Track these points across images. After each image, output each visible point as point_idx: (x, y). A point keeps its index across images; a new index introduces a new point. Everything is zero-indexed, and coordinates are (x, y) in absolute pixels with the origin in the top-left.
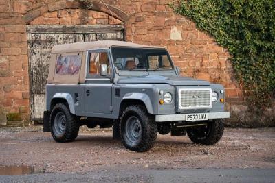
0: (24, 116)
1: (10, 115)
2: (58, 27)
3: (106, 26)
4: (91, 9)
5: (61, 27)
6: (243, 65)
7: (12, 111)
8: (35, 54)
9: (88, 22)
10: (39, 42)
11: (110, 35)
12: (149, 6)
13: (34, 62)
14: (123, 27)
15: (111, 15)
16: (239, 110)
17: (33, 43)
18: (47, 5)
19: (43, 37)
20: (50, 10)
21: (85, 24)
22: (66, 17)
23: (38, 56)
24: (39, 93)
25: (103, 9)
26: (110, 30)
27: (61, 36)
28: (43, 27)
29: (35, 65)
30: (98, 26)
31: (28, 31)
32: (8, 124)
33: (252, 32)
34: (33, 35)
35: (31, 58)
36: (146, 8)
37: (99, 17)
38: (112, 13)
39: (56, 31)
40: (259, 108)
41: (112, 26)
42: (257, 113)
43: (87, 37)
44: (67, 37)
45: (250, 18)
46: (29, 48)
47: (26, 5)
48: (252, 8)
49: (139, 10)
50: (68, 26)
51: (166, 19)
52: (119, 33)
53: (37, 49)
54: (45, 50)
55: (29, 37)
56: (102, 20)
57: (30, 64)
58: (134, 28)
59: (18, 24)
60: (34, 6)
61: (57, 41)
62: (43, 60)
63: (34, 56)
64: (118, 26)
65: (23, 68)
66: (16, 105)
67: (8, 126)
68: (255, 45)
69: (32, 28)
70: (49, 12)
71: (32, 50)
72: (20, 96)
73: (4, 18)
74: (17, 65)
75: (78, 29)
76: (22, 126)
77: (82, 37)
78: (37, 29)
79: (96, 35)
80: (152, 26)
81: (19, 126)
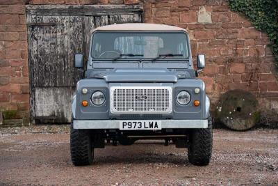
0: (22, 114)
1: (7, 113)
2: (63, 7)
3: (120, 6)
5: (67, 7)
7: (9, 108)
8: (36, 40)
9: (100, 3)
10: (41, 26)
11: (125, 17)
13: (35, 50)
14: (142, 8)
17: (33, 26)
19: (46, 19)
21: (96, 4)
23: (40, 42)
24: (41, 86)
26: (126, 11)
27: (67, 18)
28: (46, 7)
29: (36, 53)
30: (112, 6)
31: (27, 12)
32: (4, 124)
34: (33, 17)
35: (32, 45)
39: (61, 12)
41: (128, 7)
43: (98, 20)
44: (75, 19)
46: (29, 32)
50: (74, 6)
52: (136, 15)
53: (39, 34)
54: (48, 35)
55: (29, 19)
57: (30, 52)
58: (154, 9)
59: (16, 3)
61: (63, 25)
62: (46, 46)
63: (35, 42)
64: (135, 6)
65: (22, 56)
66: (14, 101)
67: (4, 125)
69: (32, 8)
71: (33, 35)
72: (18, 91)
74: (14, 52)
75: (87, 10)
76: (21, 126)
77: (92, 19)
78: (39, 10)
79: (109, 17)
80: (176, 6)
81: (17, 126)
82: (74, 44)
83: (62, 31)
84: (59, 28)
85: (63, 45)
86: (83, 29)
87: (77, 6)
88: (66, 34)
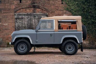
1: (8, 43)
2: (25, 13)
3: (41, 14)
4: (37, 8)
5: (26, 14)
6: (88, 28)
8: (17, 22)
9: (36, 12)
10: (19, 19)
12: (56, 7)
14: (47, 14)
15: (43, 10)
16: (86, 43)
17: (16, 19)
18: (22, 6)
19: (20, 17)
20: (23, 8)
21: (34, 13)
22: (28, 10)
25: (41, 8)
26: (43, 15)
27: (26, 16)
28: (20, 13)
29: (17, 26)
30: (39, 14)
31: (15, 15)
32: (7, 46)
33: (91, 17)
35: (16, 24)
36: (55, 8)
37: (39, 10)
38: (43, 9)
39: (24, 15)
40: (93, 42)
42: (92, 44)
43: (35, 17)
44: (28, 17)
45: (90, 12)
46: (15, 20)
47: (15, 6)
48: (91, 9)
49: (53, 9)
50: (28, 13)
51: (62, 12)
53: (18, 21)
54: (21, 21)
55: (16, 17)
56: (40, 12)
57: (15, 26)
59: (12, 12)
60: (18, 6)
61: (25, 18)
62: (20, 24)
63: (17, 23)
64: (46, 14)
65: (13, 27)
68: (92, 21)
69: (16, 14)
70: (22, 8)
71: (16, 21)
73: (7, 10)
74: (11, 26)
75: (32, 14)
76: (12, 47)
77: (33, 17)
78: (18, 14)
79: (38, 16)
80: (57, 14)
81: (11, 47)
82: (28, 24)
83: (25, 20)
84: (24, 19)
85: (25, 24)
86: (31, 20)
87: (29, 13)
88: (26, 21)
